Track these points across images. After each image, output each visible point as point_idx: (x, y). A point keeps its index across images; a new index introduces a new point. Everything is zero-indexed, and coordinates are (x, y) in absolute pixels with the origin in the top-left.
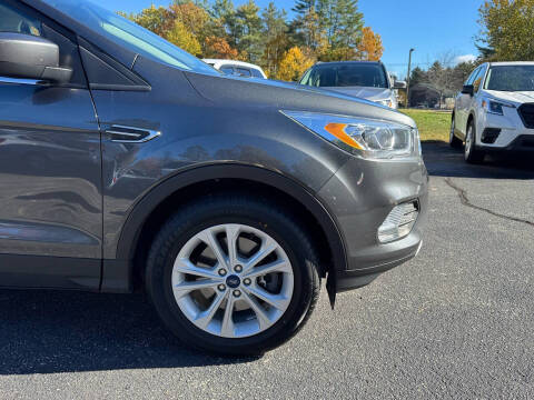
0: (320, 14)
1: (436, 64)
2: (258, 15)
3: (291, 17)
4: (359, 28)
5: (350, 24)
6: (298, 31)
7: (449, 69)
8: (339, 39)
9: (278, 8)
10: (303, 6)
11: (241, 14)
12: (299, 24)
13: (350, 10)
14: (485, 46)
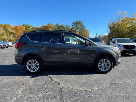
0: (77, 27)
1: (100, 36)
2: (64, 27)
3: (71, 27)
4: (84, 29)
5: (83, 28)
6: (72, 30)
7: (102, 37)
8: (80, 31)
9: (68, 25)
10: (73, 25)
11: (61, 27)
12: (73, 29)
13: (83, 26)
14: (109, 32)
